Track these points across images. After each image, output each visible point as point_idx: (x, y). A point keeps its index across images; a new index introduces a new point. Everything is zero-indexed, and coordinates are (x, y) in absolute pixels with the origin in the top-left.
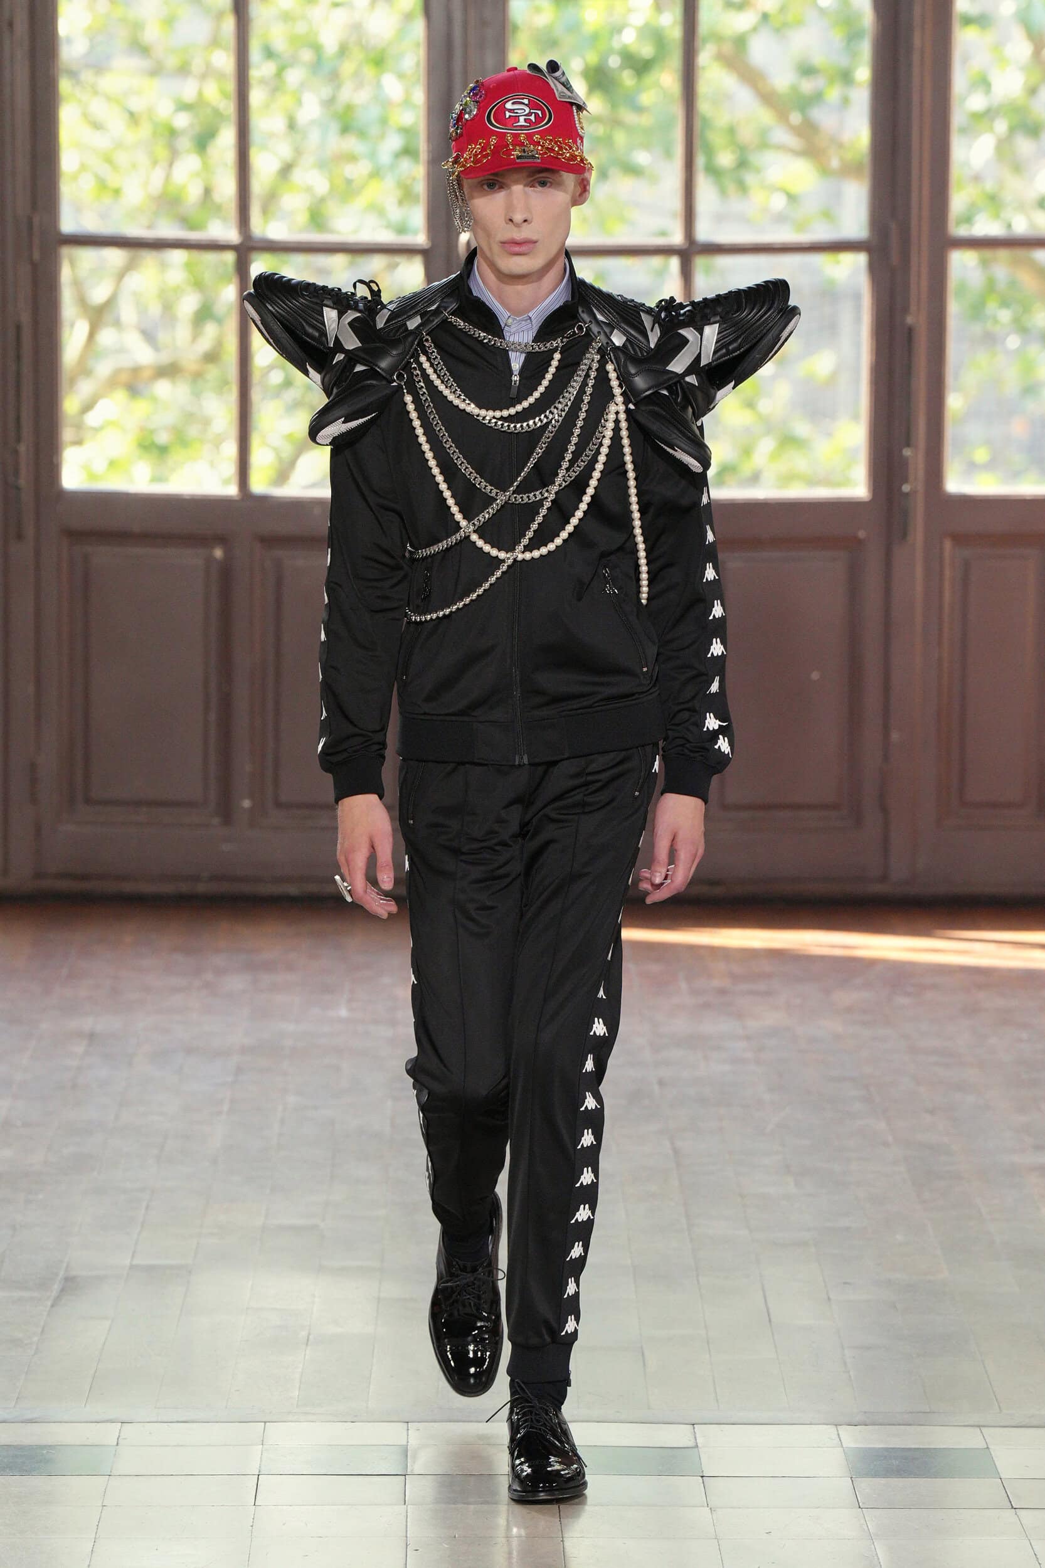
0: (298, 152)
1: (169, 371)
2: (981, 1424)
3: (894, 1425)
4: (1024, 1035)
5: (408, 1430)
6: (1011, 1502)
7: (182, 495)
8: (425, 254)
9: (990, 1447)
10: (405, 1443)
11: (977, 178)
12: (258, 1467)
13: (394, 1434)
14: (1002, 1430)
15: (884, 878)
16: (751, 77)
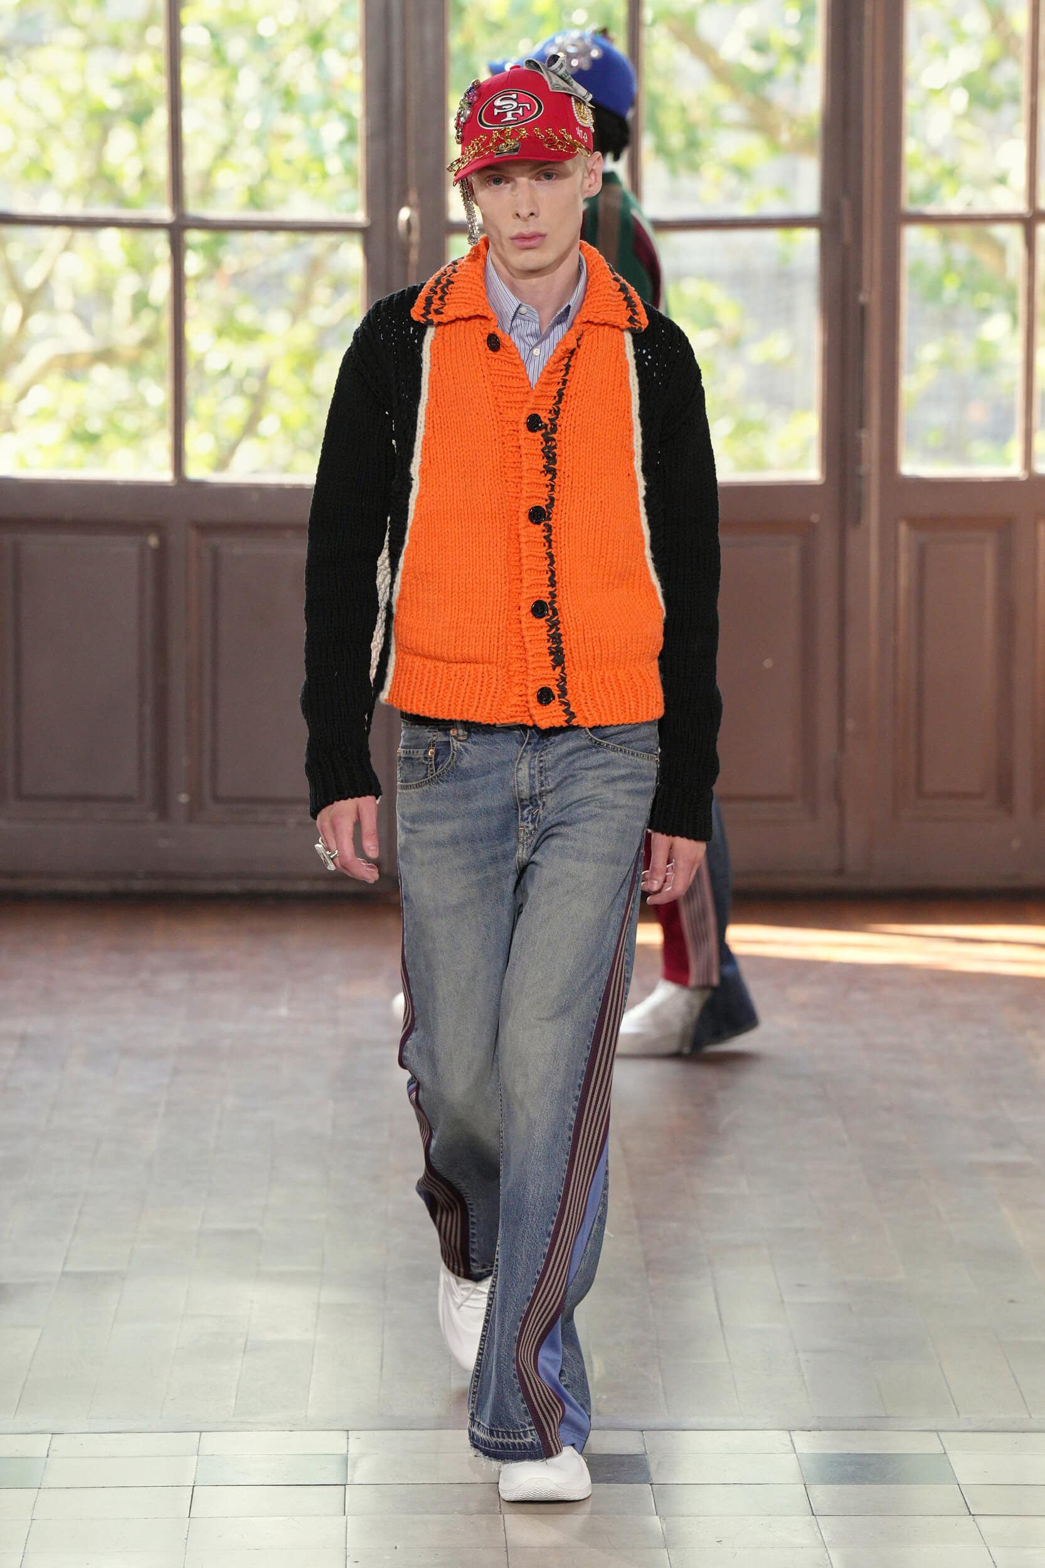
0: (234, 131)
1: (106, 356)
2: (939, 1428)
3: (849, 1430)
4: (984, 1031)
5: (348, 1438)
6: (968, 1509)
7: (116, 481)
8: (365, 233)
9: (947, 1452)
10: (344, 1452)
11: (935, 153)
12: (193, 1477)
13: (334, 1442)
14: (960, 1435)
15: (840, 871)
16: (703, 51)
